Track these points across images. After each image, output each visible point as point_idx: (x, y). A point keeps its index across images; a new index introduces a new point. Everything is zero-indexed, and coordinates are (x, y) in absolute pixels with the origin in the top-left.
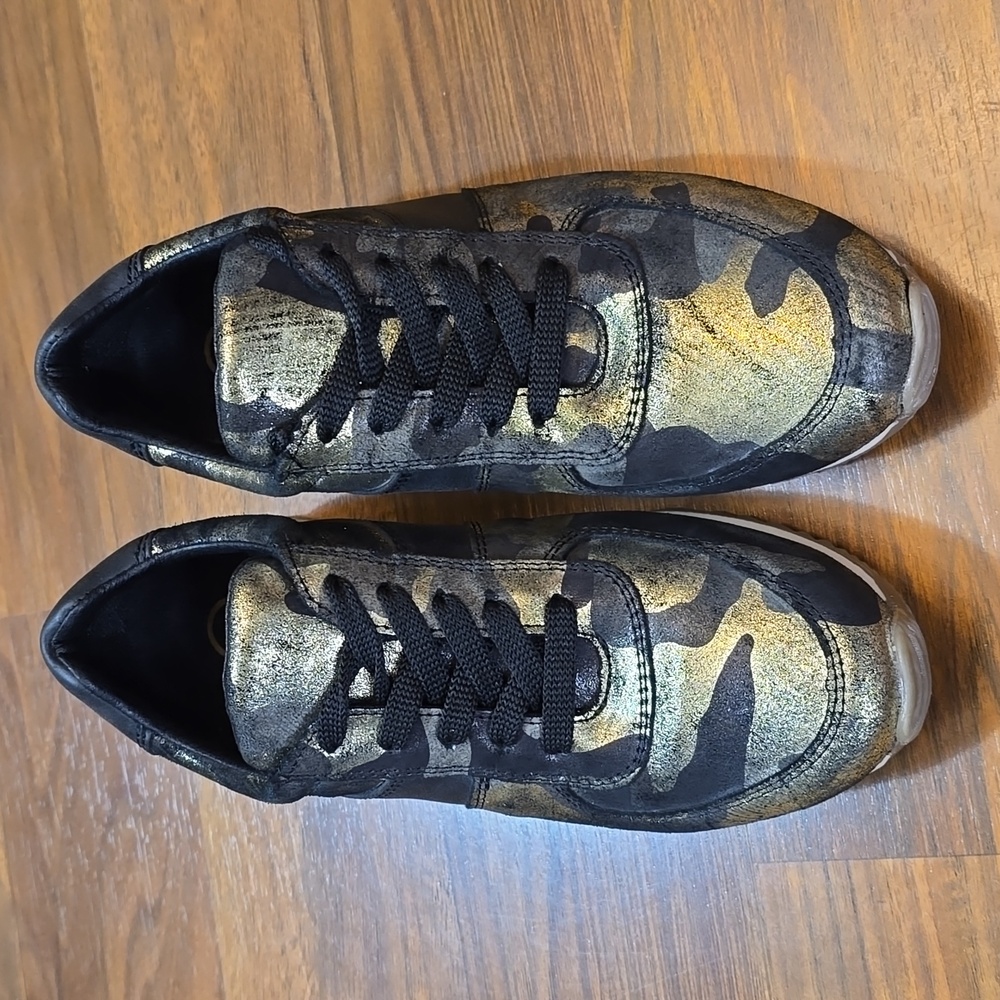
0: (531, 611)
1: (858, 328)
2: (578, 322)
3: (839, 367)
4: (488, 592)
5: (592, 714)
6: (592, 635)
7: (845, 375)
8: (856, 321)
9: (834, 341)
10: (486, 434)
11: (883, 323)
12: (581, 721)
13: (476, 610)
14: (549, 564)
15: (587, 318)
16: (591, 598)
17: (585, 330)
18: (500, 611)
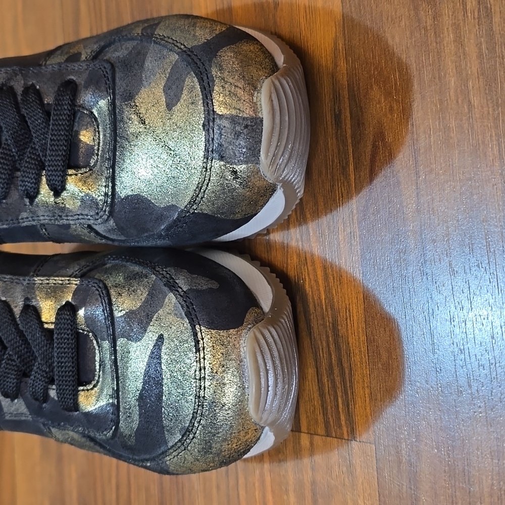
0: (48, 312)
1: (218, 114)
2: (83, 123)
3: (208, 145)
4: (27, 299)
5: (91, 386)
6: (87, 331)
7: (212, 151)
8: (217, 109)
9: (204, 126)
10: (28, 203)
11: (235, 108)
12: (83, 390)
13: (17, 311)
14: (69, 280)
15: (88, 119)
16: (84, 306)
17: (87, 128)
18: (32, 311)
